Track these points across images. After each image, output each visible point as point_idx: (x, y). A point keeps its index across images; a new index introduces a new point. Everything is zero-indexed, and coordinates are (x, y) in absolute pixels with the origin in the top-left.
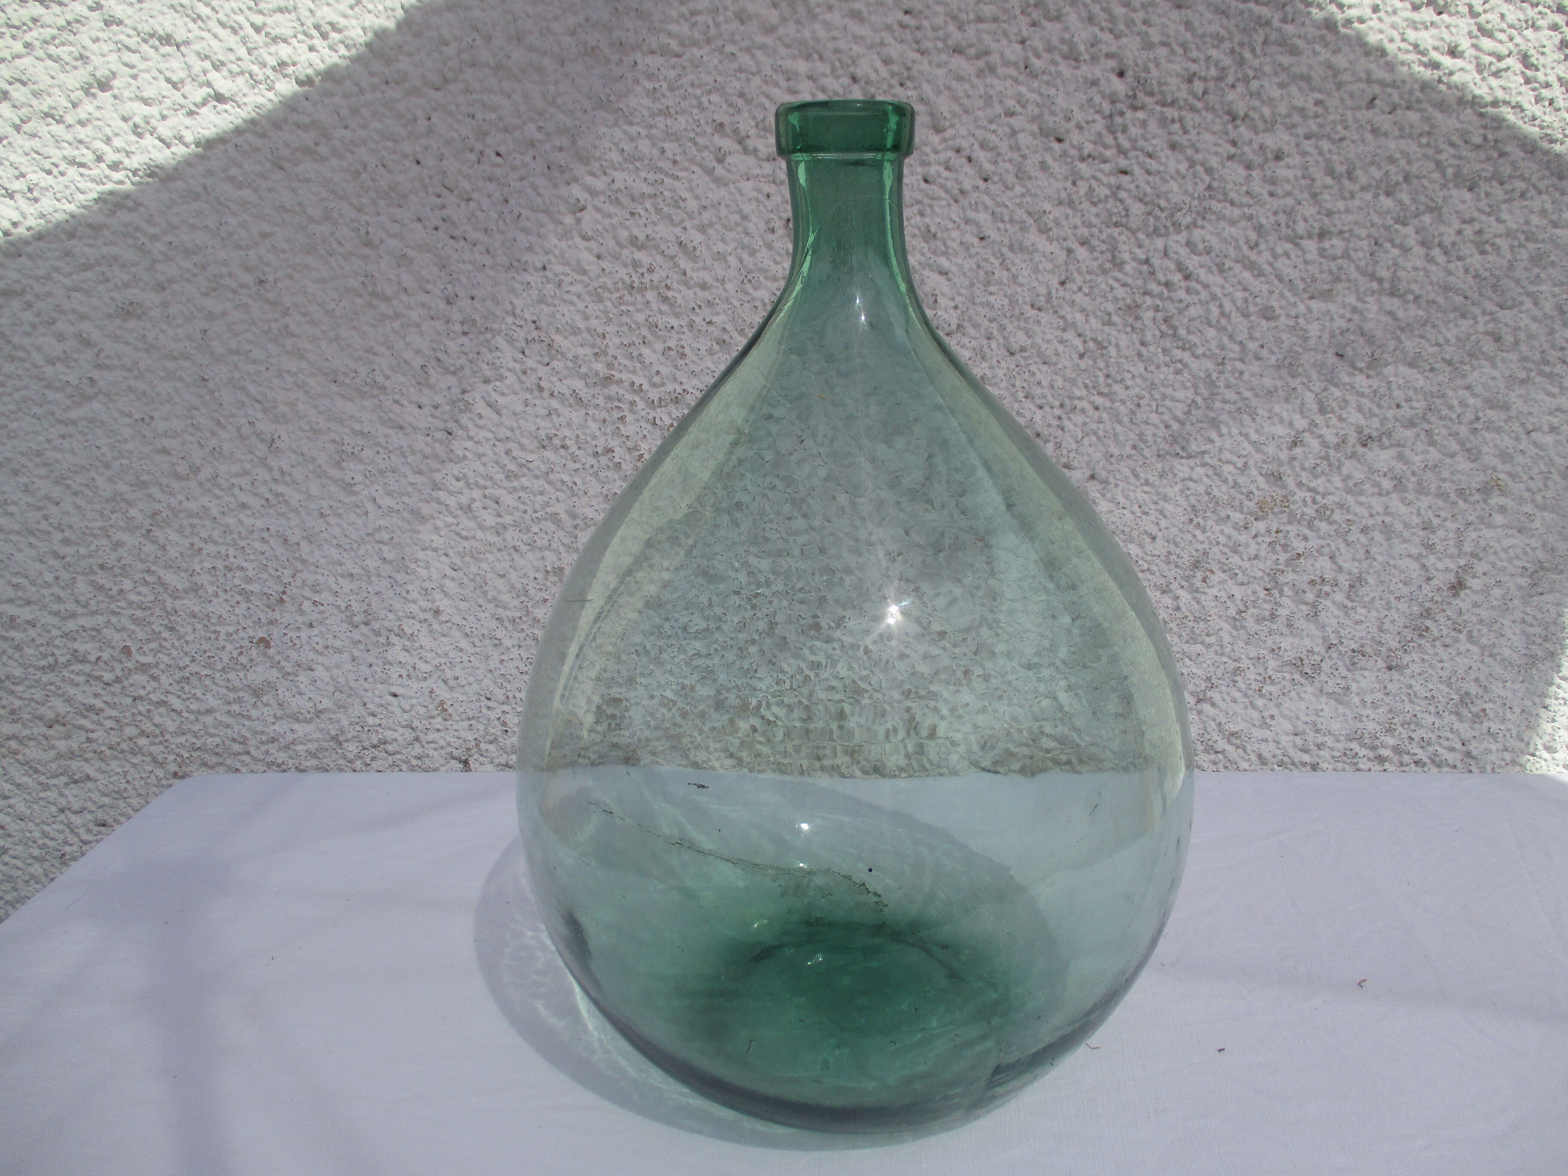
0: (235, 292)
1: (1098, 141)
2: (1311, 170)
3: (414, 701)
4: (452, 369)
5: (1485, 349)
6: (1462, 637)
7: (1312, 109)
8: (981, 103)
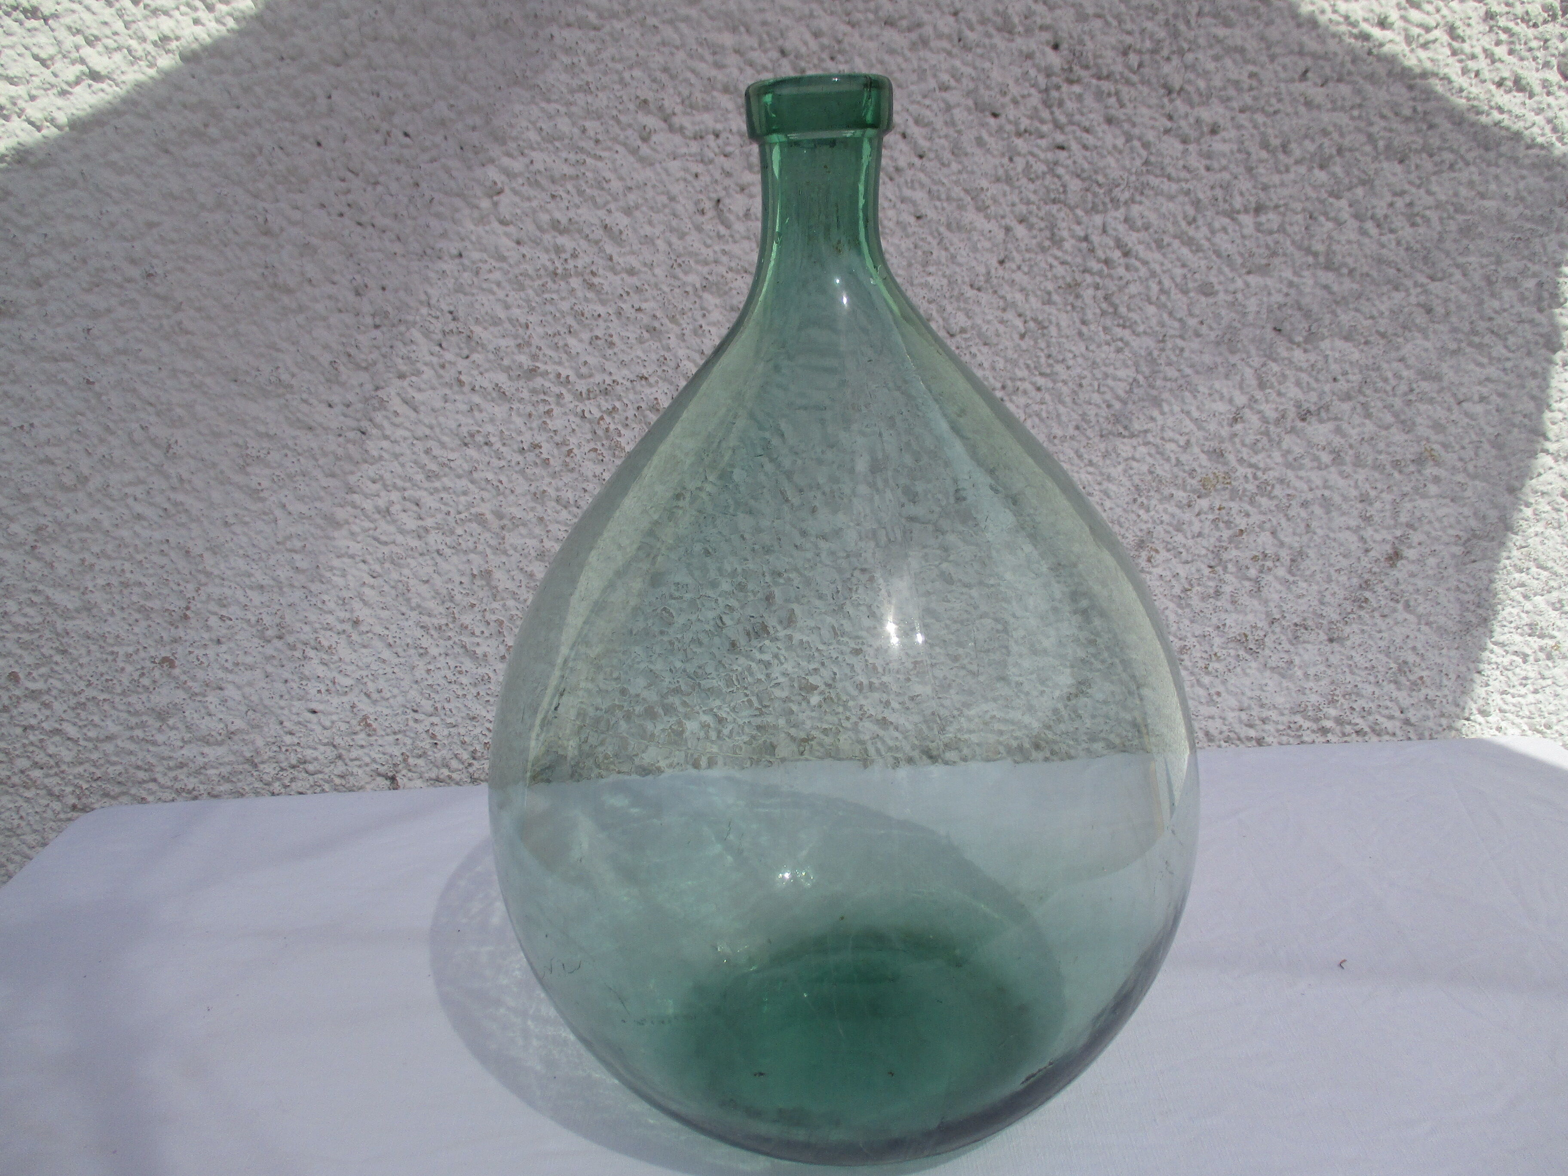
0: (121, 287)
1: (1034, 115)
2: (1247, 143)
3: (334, 718)
4: (364, 364)
5: (1418, 321)
6: (1400, 606)
7: (1246, 82)
8: (914, 77)
